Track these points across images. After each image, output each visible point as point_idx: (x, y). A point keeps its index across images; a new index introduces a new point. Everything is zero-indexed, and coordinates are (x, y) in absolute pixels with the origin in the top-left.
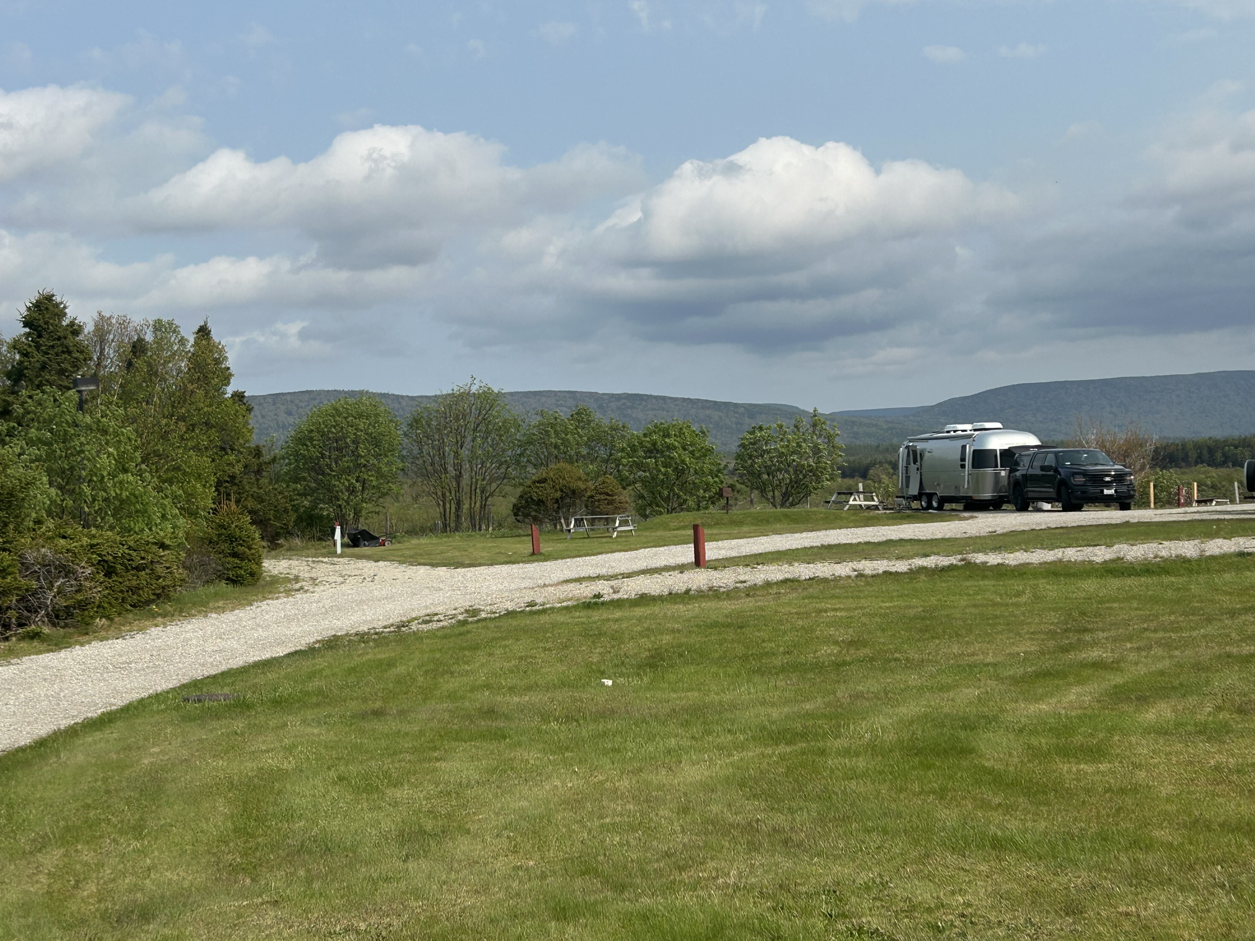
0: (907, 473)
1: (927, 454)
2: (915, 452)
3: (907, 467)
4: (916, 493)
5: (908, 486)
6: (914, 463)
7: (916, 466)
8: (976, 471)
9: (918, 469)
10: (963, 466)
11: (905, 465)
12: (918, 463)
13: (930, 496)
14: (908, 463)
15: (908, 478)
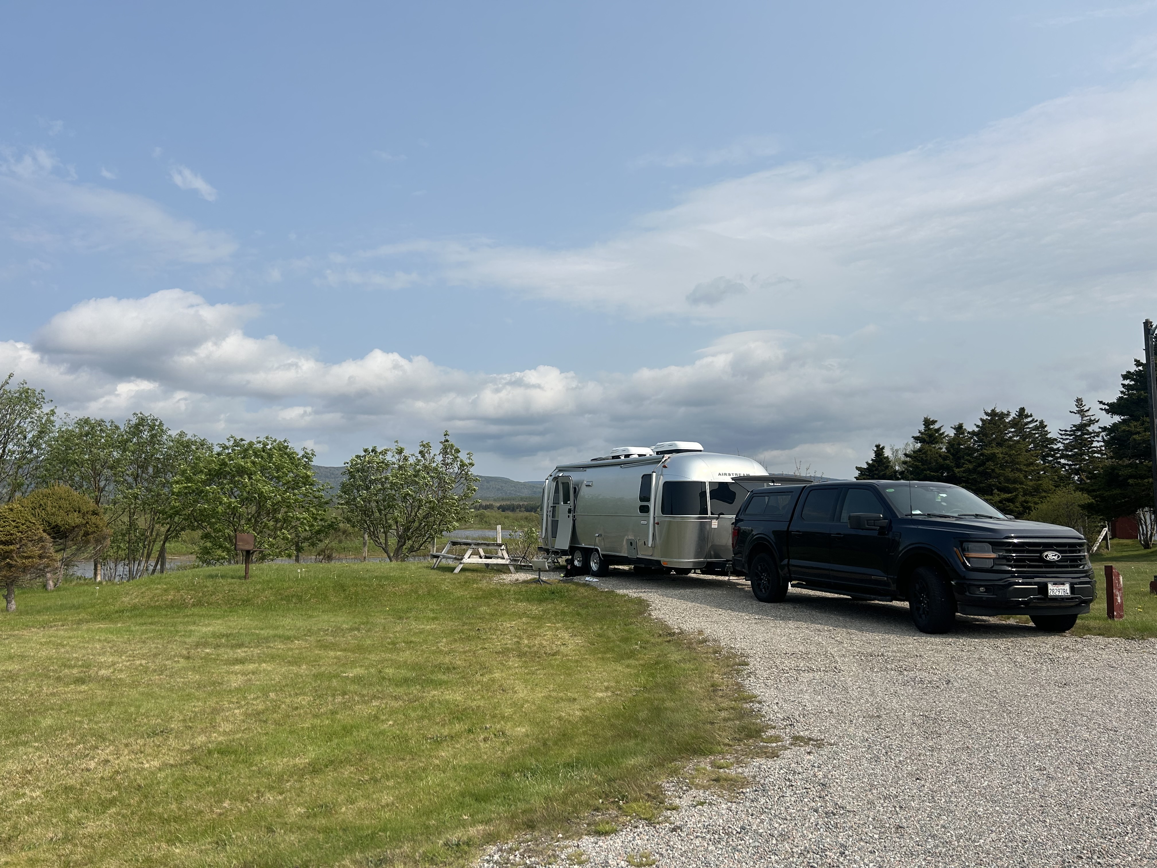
0: (553, 516)
1: (584, 492)
2: (566, 486)
3: (554, 507)
4: (566, 548)
5: (554, 535)
6: (565, 502)
7: (567, 507)
8: (668, 518)
9: (570, 511)
10: (645, 509)
11: (551, 504)
12: (571, 502)
13: (587, 553)
14: (556, 502)
15: (555, 524)
